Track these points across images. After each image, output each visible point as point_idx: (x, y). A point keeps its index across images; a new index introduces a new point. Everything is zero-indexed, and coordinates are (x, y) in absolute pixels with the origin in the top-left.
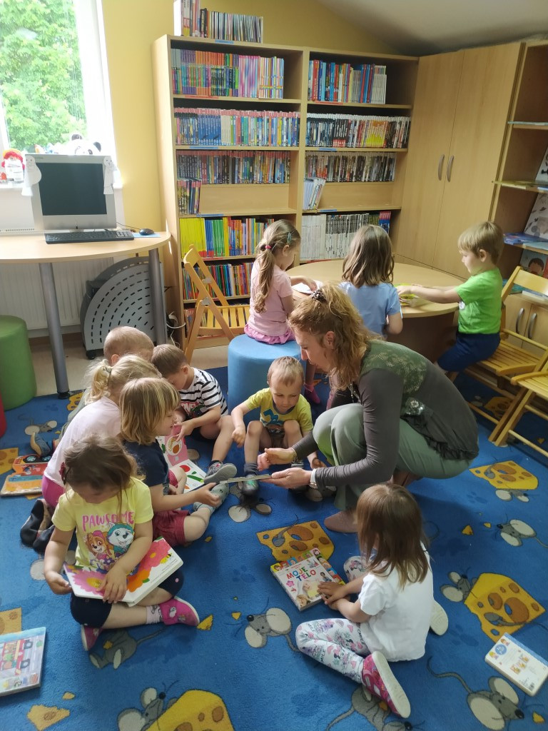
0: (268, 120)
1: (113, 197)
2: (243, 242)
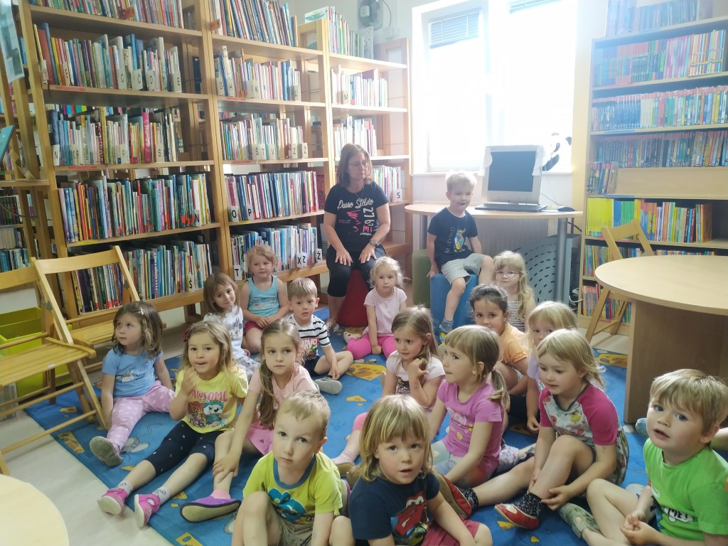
0: (700, 97)
1: (539, 178)
2: (657, 226)
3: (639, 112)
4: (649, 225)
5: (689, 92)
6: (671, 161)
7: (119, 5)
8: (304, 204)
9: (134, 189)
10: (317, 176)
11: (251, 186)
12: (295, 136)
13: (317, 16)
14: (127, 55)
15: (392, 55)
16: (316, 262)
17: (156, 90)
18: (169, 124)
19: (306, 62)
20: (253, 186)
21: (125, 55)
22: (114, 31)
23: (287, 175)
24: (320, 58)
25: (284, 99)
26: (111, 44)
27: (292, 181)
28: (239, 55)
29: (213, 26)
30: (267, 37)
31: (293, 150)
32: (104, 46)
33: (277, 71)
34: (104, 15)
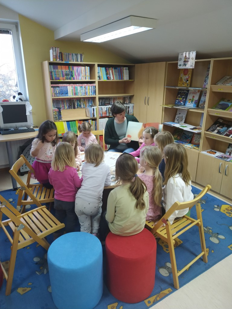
0: (84, 87)
1: (29, 116)
3: (67, 90)
5: (81, 85)
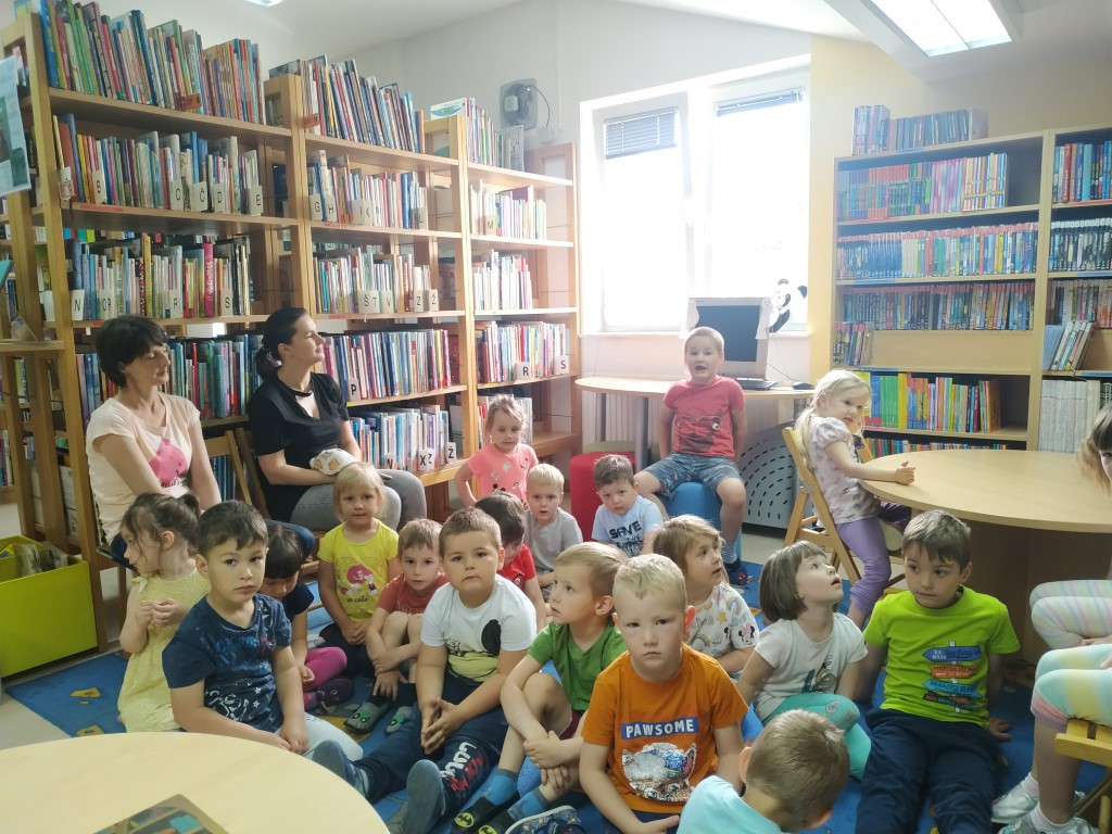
0: (979, 239)
1: (765, 342)
2: (930, 410)
3: (900, 256)
4: (919, 409)
5: (964, 231)
6: (943, 322)
7: (176, 91)
8: (430, 376)
9: (189, 356)
10: (449, 336)
11: (355, 350)
12: (420, 279)
13: (448, 110)
14: (185, 160)
15: (549, 166)
16: (446, 462)
17: (223, 210)
18: (241, 260)
19: (432, 174)
20: (359, 351)
21: (181, 161)
22: (166, 127)
23: (406, 336)
24: (454, 170)
25: (404, 227)
26: (163, 145)
27: (414, 344)
28: (342, 163)
29: (307, 123)
30: (382, 139)
31: (416, 299)
32: (152, 148)
33: (395, 187)
34: (155, 103)
